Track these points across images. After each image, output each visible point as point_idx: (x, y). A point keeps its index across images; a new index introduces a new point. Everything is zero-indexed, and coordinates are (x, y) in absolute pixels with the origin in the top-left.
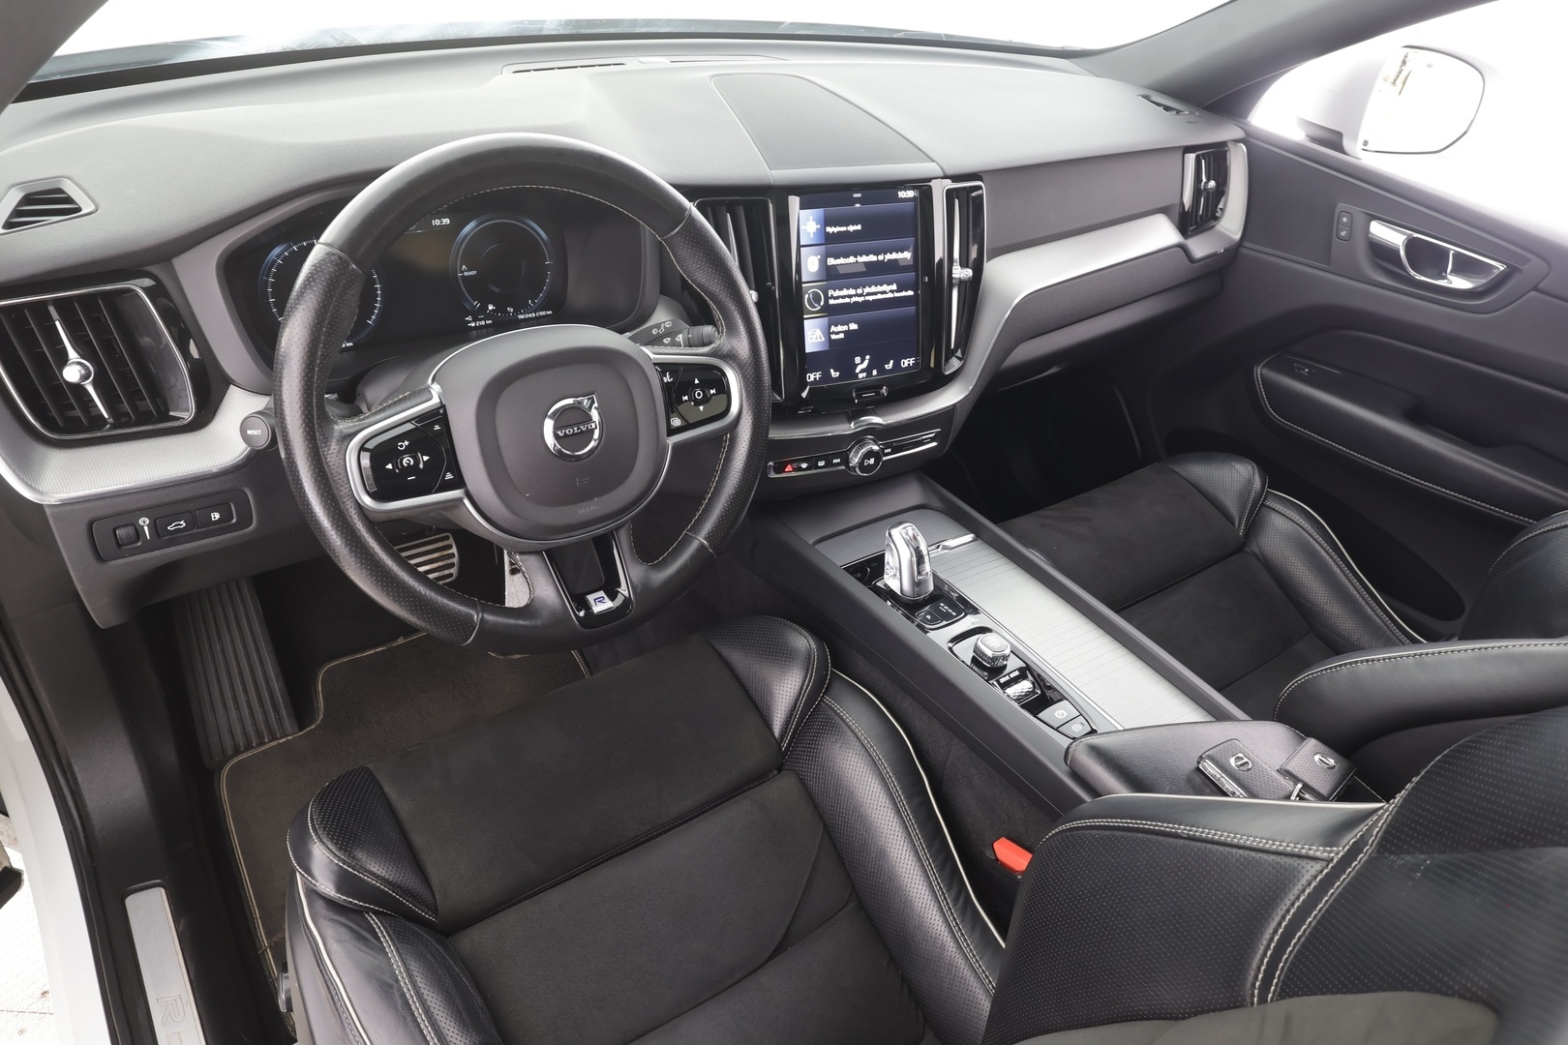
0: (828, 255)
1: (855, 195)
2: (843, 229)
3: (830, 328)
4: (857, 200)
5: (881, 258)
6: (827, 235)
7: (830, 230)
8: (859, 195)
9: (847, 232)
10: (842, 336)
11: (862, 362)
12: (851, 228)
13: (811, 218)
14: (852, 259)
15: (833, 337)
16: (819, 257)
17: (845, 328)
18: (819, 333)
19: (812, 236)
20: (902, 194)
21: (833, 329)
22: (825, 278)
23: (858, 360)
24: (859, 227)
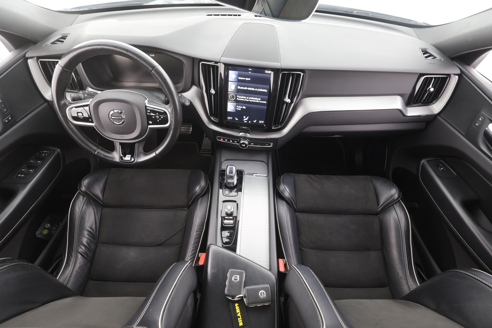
0: (238, 85)
1: (249, 69)
2: (244, 79)
4: (250, 71)
5: (256, 90)
6: (238, 79)
7: (240, 78)
8: (251, 69)
10: (240, 109)
11: (246, 118)
12: (247, 79)
13: (234, 74)
16: (235, 85)
18: (233, 106)
19: (233, 79)
20: (266, 72)
22: (236, 92)
23: (244, 117)
24: (250, 79)
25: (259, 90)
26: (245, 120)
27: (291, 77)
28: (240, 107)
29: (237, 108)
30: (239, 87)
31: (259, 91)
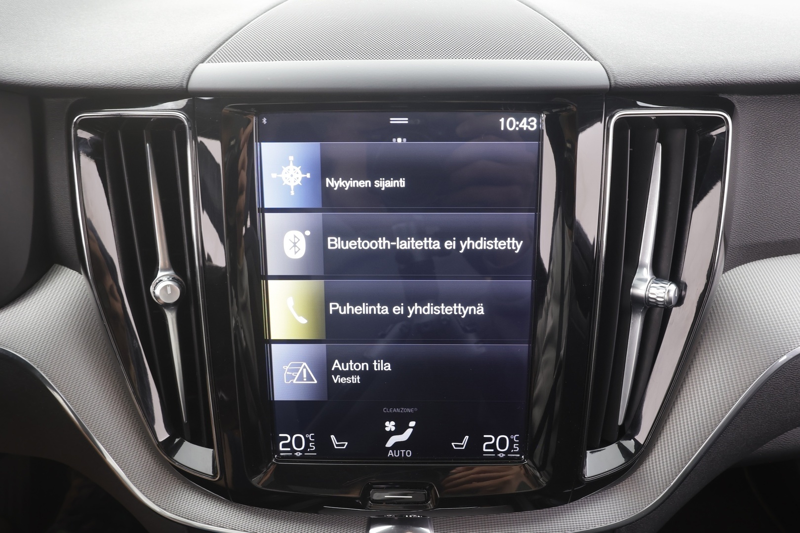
0: (329, 230)
1: (394, 121)
2: (363, 184)
3: (330, 363)
4: (399, 130)
5: (450, 245)
6: (327, 192)
7: (333, 183)
8: (404, 121)
9: (373, 190)
10: (356, 379)
11: (399, 431)
12: (383, 184)
13: (291, 158)
14: (382, 243)
15: (336, 379)
16: (308, 233)
17: (362, 366)
18: (305, 368)
19: (292, 193)
20: (509, 123)
21: (336, 364)
22: (322, 273)
23: (390, 426)
24: (402, 183)
25: (468, 243)
26: (397, 446)
27: (659, 147)
28: (351, 365)
29: (337, 372)
30: (336, 243)
31: (470, 252)
